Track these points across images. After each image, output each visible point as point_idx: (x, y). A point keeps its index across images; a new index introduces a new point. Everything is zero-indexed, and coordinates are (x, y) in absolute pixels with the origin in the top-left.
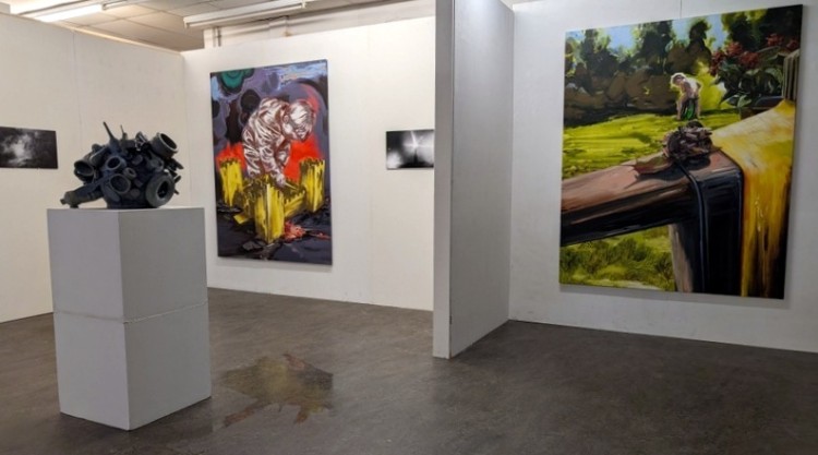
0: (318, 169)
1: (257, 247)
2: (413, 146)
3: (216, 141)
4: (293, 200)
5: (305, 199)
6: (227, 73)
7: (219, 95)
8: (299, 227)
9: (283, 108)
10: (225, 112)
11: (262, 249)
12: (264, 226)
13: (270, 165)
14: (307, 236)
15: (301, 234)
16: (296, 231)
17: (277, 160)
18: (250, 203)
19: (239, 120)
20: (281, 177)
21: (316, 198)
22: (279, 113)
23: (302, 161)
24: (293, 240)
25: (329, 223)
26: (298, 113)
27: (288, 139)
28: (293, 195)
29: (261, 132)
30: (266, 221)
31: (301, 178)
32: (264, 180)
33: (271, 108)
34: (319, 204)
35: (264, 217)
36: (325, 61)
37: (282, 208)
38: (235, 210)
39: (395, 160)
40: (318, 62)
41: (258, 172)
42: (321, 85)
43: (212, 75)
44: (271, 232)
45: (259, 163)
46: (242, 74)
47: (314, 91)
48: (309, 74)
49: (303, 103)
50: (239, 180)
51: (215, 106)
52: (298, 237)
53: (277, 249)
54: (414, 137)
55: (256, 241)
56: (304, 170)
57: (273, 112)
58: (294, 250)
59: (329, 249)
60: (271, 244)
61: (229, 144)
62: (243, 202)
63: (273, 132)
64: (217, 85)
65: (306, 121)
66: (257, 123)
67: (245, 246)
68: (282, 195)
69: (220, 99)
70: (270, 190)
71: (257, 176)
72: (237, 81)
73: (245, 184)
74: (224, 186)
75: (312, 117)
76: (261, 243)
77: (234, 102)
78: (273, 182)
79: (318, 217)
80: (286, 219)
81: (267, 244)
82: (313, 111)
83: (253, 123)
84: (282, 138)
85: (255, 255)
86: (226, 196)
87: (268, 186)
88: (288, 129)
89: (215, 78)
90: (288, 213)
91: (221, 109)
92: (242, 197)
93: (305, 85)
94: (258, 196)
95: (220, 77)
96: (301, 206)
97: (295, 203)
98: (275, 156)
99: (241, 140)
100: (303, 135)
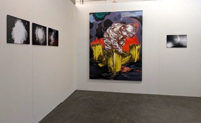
0: (137, 47)
1: (108, 75)
2: (178, 40)
3: (91, 37)
5: (131, 58)
6: (98, 13)
7: (93, 21)
8: (128, 68)
9: (123, 26)
10: (96, 27)
11: (111, 76)
12: (112, 67)
14: (132, 71)
15: (129, 70)
16: (126, 69)
17: (119, 44)
18: (106, 59)
19: (103, 31)
21: (136, 58)
22: (121, 28)
23: (131, 45)
24: (125, 72)
25: (141, 66)
26: (130, 28)
27: (124, 37)
28: (126, 57)
30: (113, 66)
31: (130, 50)
32: (113, 51)
33: (117, 27)
34: (137, 60)
35: (112, 64)
36: (142, 11)
37: (120, 61)
38: (99, 62)
39: (170, 44)
40: (139, 11)
41: (110, 48)
42: (140, 19)
43: (90, 14)
44: (115, 70)
46: (105, 14)
47: (137, 21)
48: (135, 15)
49: (132, 25)
50: (101, 51)
51: (91, 25)
52: (127, 71)
53: (117, 76)
54: (178, 37)
55: (108, 73)
56: (131, 48)
57: (118, 28)
58: (125, 76)
59: (141, 75)
60: (115, 74)
61: (97, 38)
62: (102, 59)
64: (93, 17)
65: (133, 31)
66: (111, 31)
67: (103, 75)
68: (120, 57)
69: (94, 22)
70: (115, 55)
71: (110, 50)
72: (103, 16)
73: (104, 52)
74: (94, 53)
75: (136, 29)
76: (110, 74)
77: (100, 24)
78: (117, 52)
79: (137, 64)
80: (122, 65)
81: (113, 74)
82: (136, 28)
83: (109, 31)
84: (122, 37)
85: (107, 78)
86: (94, 57)
87: (115, 53)
88: (125, 33)
89: (92, 15)
90: (123, 63)
91: (94, 25)
92: (102, 57)
93: (133, 19)
94: (110, 57)
95: (94, 14)
96: (129, 60)
97: (127, 59)
98: (118, 43)
99: (103, 37)
100: (132, 35)
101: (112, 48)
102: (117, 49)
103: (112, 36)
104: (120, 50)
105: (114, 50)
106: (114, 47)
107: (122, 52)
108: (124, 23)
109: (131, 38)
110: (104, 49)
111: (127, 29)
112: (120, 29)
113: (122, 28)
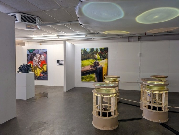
0: (46, 65)
2: (61, 62)
3: (28, 60)
5: (43, 70)
6: (30, 50)
7: (29, 53)
9: (40, 56)
10: (29, 56)
13: (37, 64)
14: (44, 76)
16: (42, 75)
17: (39, 64)
19: (32, 58)
21: (45, 70)
25: (47, 74)
26: (43, 57)
28: (41, 69)
30: (37, 73)
33: (38, 56)
35: (36, 72)
36: (47, 49)
39: (58, 64)
42: (46, 53)
43: (27, 50)
44: (37, 75)
47: (45, 54)
48: (44, 51)
49: (43, 55)
50: (32, 67)
51: (28, 55)
53: (38, 78)
54: (61, 61)
56: (43, 65)
58: (41, 78)
59: (47, 77)
61: (30, 61)
64: (28, 52)
65: (44, 58)
66: (35, 58)
68: (39, 69)
70: (37, 68)
71: (35, 66)
72: (32, 51)
77: (31, 54)
80: (40, 73)
82: (45, 56)
84: (40, 60)
88: (41, 59)
90: (40, 72)
92: (32, 69)
94: (35, 69)
95: (29, 50)
96: (43, 71)
97: (42, 70)
98: (38, 63)
99: (33, 60)
100: (43, 60)
101: (36, 66)
102: (38, 66)
103: (36, 60)
104: (39, 66)
105: (37, 66)
106: (37, 65)
107: (40, 67)
109: (43, 61)
111: (42, 57)
112: (39, 57)
113: (40, 57)
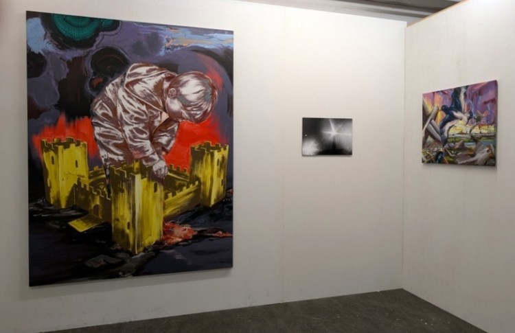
0: (218, 156)
1: (113, 261)
2: (332, 133)
3: (34, 112)
4: (179, 194)
5: (198, 191)
6: (65, 18)
7: (44, 45)
8: (187, 227)
9: (168, 79)
10: (53, 76)
11: (123, 262)
12: (127, 231)
14: (199, 237)
15: (190, 236)
16: (182, 232)
17: (154, 143)
18: (103, 200)
19: (88, 89)
20: (160, 165)
21: (215, 190)
22: (160, 84)
23: (196, 146)
24: (177, 244)
25: (230, 218)
26: (192, 88)
27: (174, 117)
28: (180, 188)
29: (127, 105)
31: (193, 166)
32: (130, 170)
34: (218, 196)
35: (129, 219)
36: (231, 33)
37: (160, 206)
38: (73, 213)
39: (312, 147)
40: (223, 32)
41: (121, 158)
42: (225, 60)
43: (30, 15)
44: (140, 238)
45: (124, 147)
46: (95, 25)
47: (216, 64)
48: (208, 44)
49: (199, 77)
50: (83, 170)
51: (35, 63)
52: (185, 240)
53: (149, 259)
54: (332, 125)
55: (112, 254)
56: (198, 157)
57: (151, 83)
58: (179, 257)
60: (139, 254)
61: (63, 118)
62: (87, 202)
63: (148, 107)
64: (41, 31)
65: (204, 98)
67: (89, 263)
68: (160, 188)
69: (49, 53)
70: (140, 182)
73: (92, 175)
74: (51, 179)
75: (213, 94)
76: (121, 255)
77: (78, 60)
78: (147, 172)
79: (216, 212)
80: (166, 219)
81: (132, 254)
82: (214, 88)
83: (115, 93)
84: (165, 116)
85: (110, 272)
86: (53, 194)
87: (138, 177)
88: (175, 106)
89: (37, 21)
90: (168, 212)
91: (49, 65)
92: (88, 195)
93: (202, 56)
94: (118, 191)
95: (48, 20)
96: (192, 200)
97: (183, 196)
98: (151, 138)
99: (90, 114)
100: (199, 114)
101: (130, 158)
103: (125, 111)
105: (136, 165)
106: (136, 154)
107: (165, 172)
108: (173, 68)
109: (198, 121)
110: (93, 160)
111: (184, 91)
113: (166, 85)
